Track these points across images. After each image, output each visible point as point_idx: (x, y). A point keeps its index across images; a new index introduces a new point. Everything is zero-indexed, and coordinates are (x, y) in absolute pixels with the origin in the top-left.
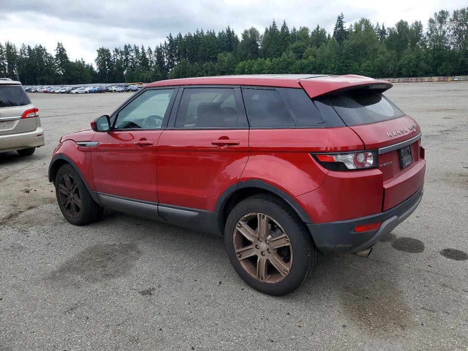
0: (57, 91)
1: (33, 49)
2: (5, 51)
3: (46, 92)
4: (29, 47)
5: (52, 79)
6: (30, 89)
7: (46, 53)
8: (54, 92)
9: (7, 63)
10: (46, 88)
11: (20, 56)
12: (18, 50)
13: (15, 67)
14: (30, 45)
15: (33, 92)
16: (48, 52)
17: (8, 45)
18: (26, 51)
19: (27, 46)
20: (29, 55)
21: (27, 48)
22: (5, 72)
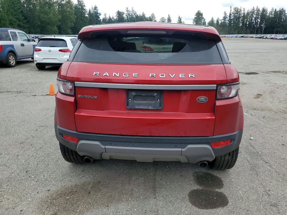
0: (279, 38)
1: (278, 11)
2: (261, 13)
3: (272, 38)
4: (276, 10)
5: (284, 30)
6: (263, 37)
7: (285, 13)
8: (276, 39)
9: (259, 21)
10: (273, 36)
11: (268, 16)
12: (268, 12)
13: (264, 23)
14: (276, 9)
15: (265, 38)
16: (286, 12)
17: (264, 9)
18: (273, 12)
19: (274, 10)
20: (274, 15)
21: (274, 11)
22: (257, 26)
